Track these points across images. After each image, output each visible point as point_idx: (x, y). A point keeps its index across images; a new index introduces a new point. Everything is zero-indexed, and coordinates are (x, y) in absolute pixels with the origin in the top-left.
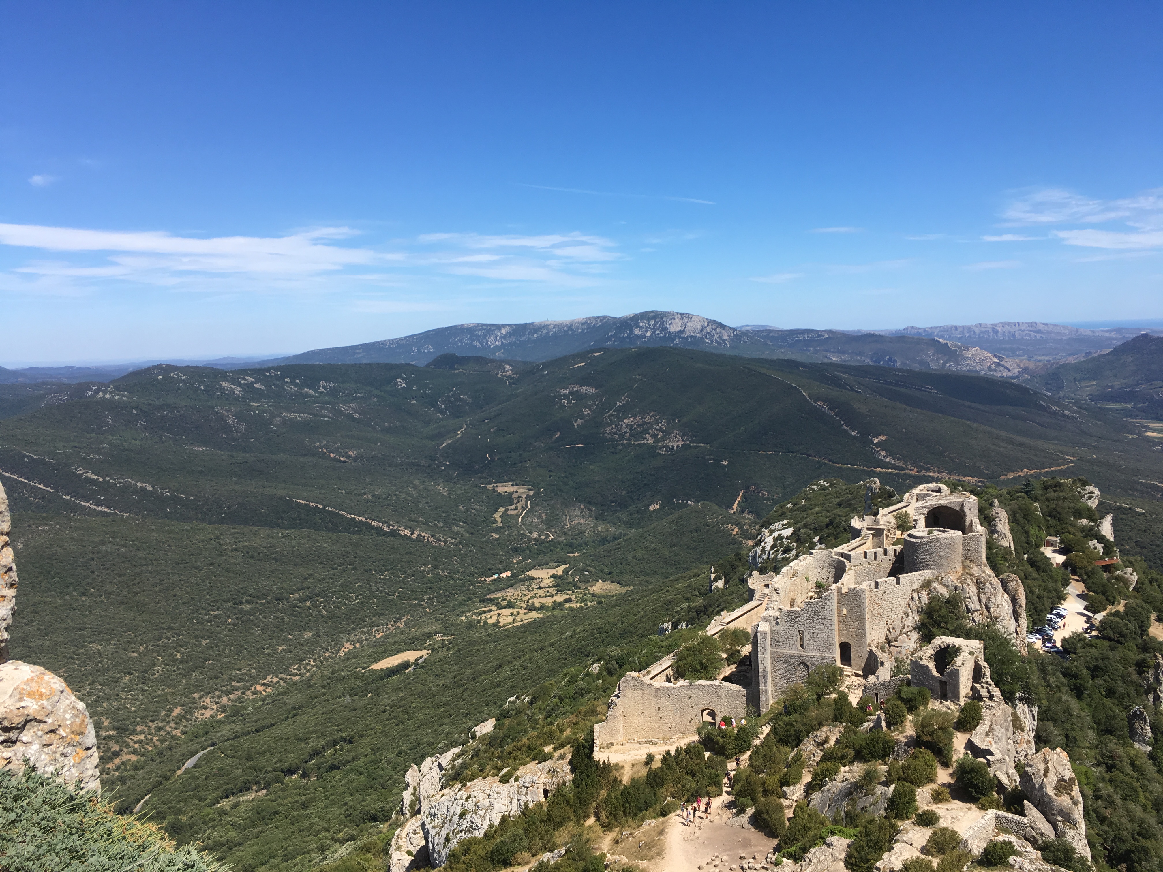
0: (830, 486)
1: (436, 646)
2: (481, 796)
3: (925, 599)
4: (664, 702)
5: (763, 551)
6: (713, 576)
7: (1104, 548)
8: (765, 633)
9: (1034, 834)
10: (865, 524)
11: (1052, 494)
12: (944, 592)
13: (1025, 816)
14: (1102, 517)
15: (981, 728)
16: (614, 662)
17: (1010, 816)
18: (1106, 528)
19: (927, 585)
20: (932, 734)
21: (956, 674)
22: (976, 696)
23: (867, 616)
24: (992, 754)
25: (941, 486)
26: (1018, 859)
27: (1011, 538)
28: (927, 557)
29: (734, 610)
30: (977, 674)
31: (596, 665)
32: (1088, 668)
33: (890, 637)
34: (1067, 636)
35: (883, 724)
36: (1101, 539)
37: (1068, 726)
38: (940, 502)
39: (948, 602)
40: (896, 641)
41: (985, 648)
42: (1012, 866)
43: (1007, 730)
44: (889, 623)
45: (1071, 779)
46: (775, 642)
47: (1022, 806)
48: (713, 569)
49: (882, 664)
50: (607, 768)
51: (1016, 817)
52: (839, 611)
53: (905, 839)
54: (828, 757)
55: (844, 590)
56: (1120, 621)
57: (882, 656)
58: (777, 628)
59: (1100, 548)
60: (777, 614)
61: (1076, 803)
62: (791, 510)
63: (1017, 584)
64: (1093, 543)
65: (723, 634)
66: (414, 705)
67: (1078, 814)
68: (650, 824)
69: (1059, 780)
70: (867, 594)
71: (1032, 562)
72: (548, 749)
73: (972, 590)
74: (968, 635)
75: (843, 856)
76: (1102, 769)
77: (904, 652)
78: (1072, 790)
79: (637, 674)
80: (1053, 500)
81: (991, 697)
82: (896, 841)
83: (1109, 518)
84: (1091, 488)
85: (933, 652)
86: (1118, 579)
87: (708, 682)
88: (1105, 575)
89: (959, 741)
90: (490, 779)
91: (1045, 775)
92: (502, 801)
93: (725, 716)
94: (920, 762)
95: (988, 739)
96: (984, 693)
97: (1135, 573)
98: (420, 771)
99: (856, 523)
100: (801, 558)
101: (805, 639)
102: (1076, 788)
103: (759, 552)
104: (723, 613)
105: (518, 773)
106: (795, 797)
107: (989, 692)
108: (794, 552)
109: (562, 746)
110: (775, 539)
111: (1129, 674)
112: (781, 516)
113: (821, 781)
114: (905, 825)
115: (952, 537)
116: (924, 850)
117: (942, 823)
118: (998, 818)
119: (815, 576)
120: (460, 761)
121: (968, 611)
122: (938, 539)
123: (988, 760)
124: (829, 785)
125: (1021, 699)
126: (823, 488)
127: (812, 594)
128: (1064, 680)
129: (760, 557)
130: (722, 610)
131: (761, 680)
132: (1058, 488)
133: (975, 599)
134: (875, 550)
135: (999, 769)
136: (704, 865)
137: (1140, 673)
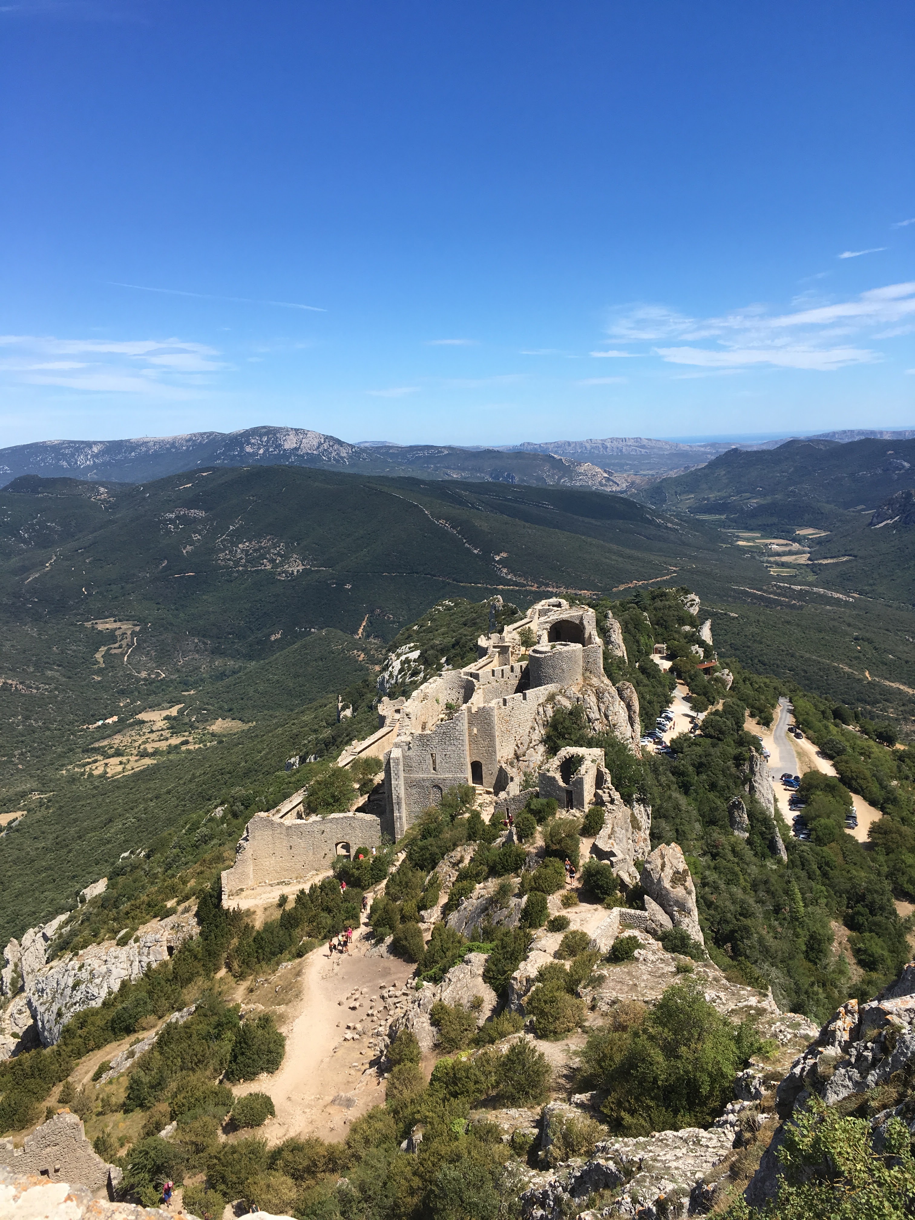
0: (455, 606)
1: (33, 806)
2: (95, 963)
3: (550, 712)
4: (295, 840)
5: (391, 676)
6: (340, 705)
7: (705, 652)
8: (398, 759)
9: (654, 926)
10: (491, 643)
11: (658, 603)
12: (567, 704)
13: (646, 910)
14: (702, 623)
15: (604, 832)
16: (239, 804)
17: (632, 911)
18: (706, 634)
19: (551, 698)
20: (560, 842)
21: (580, 782)
22: (599, 802)
23: (497, 734)
24: (614, 855)
25: (561, 600)
26: (642, 952)
27: (624, 648)
28: (551, 671)
29: (364, 739)
30: (599, 781)
31: (219, 809)
32: (693, 765)
33: (518, 752)
34: (675, 737)
35: (515, 838)
36: (702, 643)
37: (678, 821)
38: (561, 616)
39: (571, 713)
40: (524, 755)
41: (606, 755)
42: (637, 959)
43: (627, 830)
44: (517, 738)
45: (684, 871)
46: (408, 768)
47: (643, 901)
48: (340, 698)
49: (512, 779)
50: (237, 915)
51: (638, 912)
52: (470, 730)
53: (539, 946)
54: (463, 876)
55: (474, 710)
56: (719, 719)
57: (512, 772)
58: (410, 753)
59: (701, 651)
60: (409, 739)
61: (689, 893)
62: (418, 632)
63: (631, 692)
64: (695, 648)
65: (355, 764)
66: (10, 874)
67: (691, 903)
68: (286, 966)
69: (674, 873)
70: (496, 712)
71: (643, 670)
72: (170, 904)
73: (592, 700)
74: (590, 744)
75: (481, 971)
76: (708, 858)
77: (532, 765)
78: (685, 881)
79: (266, 814)
80: (660, 609)
81: (612, 802)
82: (531, 950)
83: (708, 624)
84: (692, 596)
85: (559, 763)
86: (717, 680)
87: (341, 815)
88: (706, 677)
89: (585, 846)
90: (106, 944)
91: (662, 870)
92: (122, 966)
93: (360, 848)
94: (549, 871)
95: (611, 841)
96: (606, 798)
97: (731, 674)
98: (21, 945)
99: (482, 642)
100: (431, 680)
101: (438, 761)
102: (689, 879)
103: (387, 677)
104: (354, 742)
105: (138, 933)
106: (432, 920)
107: (610, 796)
108: (422, 675)
109: (187, 898)
110: (403, 663)
111: (728, 768)
112: (408, 639)
113: (458, 900)
114: (539, 933)
115: (573, 651)
116: (557, 955)
117: (573, 927)
118: (622, 915)
119: (444, 698)
120: (68, 928)
121: (590, 720)
122: (560, 653)
123: (611, 862)
124: (466, 904)
125: (638, 800)
126: (449, 608)
127: (443, 716)
128: (673, 779)
129: (387, 682)
130: (351, 739)
131: (395, 807)
132: (664, 598)
133: (595, 708)
134: (502, 668)
135: (621, 868)
136: (344, 1000)
137: (738, 766)
